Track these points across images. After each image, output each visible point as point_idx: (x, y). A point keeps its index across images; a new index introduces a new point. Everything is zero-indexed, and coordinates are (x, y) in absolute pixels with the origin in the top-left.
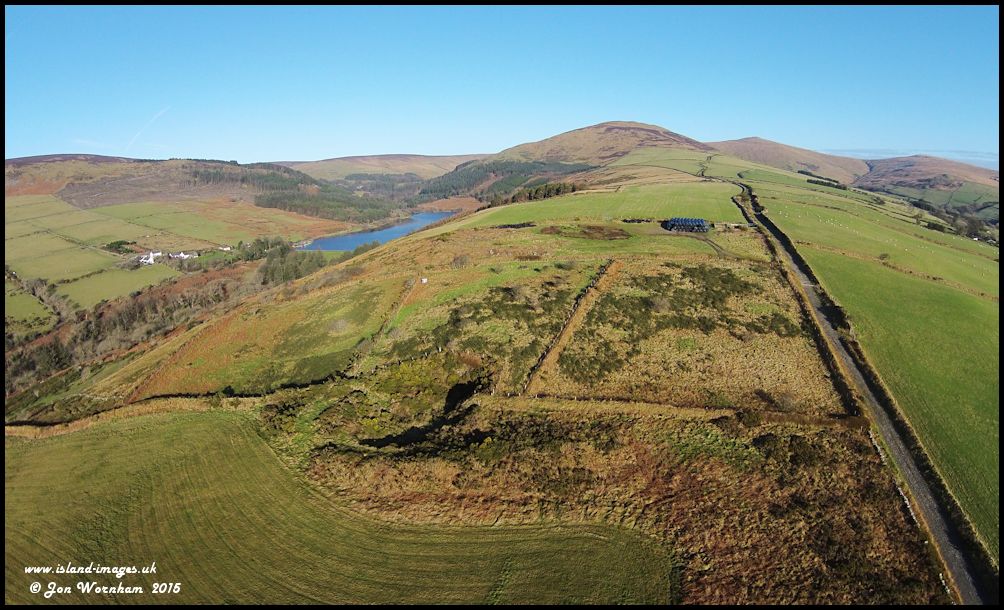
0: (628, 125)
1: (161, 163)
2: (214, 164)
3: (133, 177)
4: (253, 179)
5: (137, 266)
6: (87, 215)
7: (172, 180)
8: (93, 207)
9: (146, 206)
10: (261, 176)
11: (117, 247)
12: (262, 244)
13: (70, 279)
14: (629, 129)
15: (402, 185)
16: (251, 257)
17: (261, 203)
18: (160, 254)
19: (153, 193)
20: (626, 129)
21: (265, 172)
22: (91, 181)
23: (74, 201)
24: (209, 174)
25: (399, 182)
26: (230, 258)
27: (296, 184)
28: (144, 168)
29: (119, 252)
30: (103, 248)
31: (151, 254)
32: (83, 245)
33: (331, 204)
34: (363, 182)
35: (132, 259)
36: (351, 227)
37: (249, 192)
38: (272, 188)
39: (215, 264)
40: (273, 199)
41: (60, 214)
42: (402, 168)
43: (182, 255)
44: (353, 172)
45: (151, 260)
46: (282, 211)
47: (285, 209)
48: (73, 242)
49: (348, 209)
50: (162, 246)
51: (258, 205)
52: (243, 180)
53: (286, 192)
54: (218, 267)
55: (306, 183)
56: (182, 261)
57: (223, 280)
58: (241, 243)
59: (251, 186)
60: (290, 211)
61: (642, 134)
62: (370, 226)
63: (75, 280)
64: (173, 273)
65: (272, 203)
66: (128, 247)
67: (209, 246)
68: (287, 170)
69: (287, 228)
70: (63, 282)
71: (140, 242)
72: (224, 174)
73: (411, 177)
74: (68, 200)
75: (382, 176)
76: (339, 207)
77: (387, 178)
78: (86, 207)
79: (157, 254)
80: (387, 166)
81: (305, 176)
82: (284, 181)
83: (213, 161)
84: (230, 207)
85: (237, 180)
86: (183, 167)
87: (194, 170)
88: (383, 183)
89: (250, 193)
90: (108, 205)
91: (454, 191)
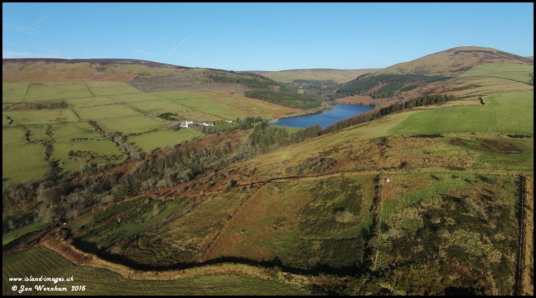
0: (470, 49)
1: (191, 70)
2: (220, 72)
3: (175, 76)
4: (243, 81)
5: (178, 128)
6: (147, 96)
7: (198, 80)
8: (151, 92)
9: (182, 93)
10: (247, 80)
11: (166, 116)
12: (250, 120)
13: (137, 133)
14: (471, 51)
15: (325, 86)
16: (244, 127)
17: (248, 95)
18: (192, 122)
19: (186, 86)
20: (468, 52)
21: (249, 78)
22: (149, 77)
23: (139, 87)
24: (219, 77)
25: (324, 85)
26: (232, 127)
27: (267, 85)
28: (181, 72)
29: (168, 120)
30: (157, 116)
31: (187, 122)
32: (145, 113)
33: (288, 97)
34: (303, 84)
35: (175, 124)
36: (299, 112)
37: (240, 89)
38: (254, 87)
39: (224, 130)
40: (255, 93)
41: (130, 94)
42: (325, 77)
43: (205, 124)
44: (297, 79)
45: (187, 126)
46: (260, 101)
47: (261, 100)
48: (138, 111)
49: (297, 101)
50: (193, 118)
51: (246, 96)
52: (238, 82)
53: (262, 90)
54: (226, 132)
55: (272, 85)
56: (205, 127)
57: (229, 140)
58: (238, 119)
59: (242, 85)
60: (265, 100)
61: (481, 55)
62: (310, 111)
63: (140, 134)
64: (199, 134)
65: (254, 96)
66: (173, 117)
67: (220, 119)
68: (262, 77)
69: (263, 111)
70: (132, 135)
71: (180, 114)
72: (227, 78)
73: (330, 82)
74: (136, 86)
75: (313, 81)
76: (292, 99)
77: (317, 82)
78: (146, 91)
79: (190, 122)
80: (317, 76)
81: (272, 81)
82: (260, 83)
83: (220, 70)
84: (231, 97)
85: (234, 82)
86: (204, 72)
87: (210, 74)
88: (314, 85)
89: (242, 89)
90: (160, 91)
91: (357, 92)
